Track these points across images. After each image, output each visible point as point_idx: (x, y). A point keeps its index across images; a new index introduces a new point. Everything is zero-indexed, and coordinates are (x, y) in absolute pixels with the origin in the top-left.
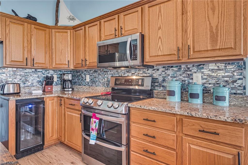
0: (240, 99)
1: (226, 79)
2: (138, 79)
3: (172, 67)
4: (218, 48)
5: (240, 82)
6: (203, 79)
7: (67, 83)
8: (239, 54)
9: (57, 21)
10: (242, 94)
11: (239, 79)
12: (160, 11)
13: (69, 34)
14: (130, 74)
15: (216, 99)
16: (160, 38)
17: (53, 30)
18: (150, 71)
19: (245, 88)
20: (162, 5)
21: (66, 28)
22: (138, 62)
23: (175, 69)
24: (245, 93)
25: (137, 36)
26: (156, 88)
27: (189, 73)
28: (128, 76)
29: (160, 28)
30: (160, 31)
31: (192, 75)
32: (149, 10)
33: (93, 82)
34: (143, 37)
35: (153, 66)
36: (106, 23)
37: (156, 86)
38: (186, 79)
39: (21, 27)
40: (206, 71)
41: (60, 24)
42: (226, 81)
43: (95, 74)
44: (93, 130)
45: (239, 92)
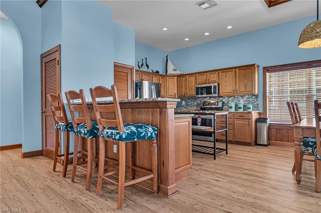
0: (257, 109)
1: (252, 101)
2: (216, 102)
3: (231, 97)
4: (247, 91)
5: (256, 102)
6: (244, 102)
8: (253, 93)
9: (167, 72)
11: (257, 101)
12: (226, 75)
13: (175, 79)
14: (210, 100)
15: (248, 109)
16: (226, 85)
17: (167, 77)
18: (221, 99)
19: (258, 105)
20: (227, 73)
21: (173, 76)
22: (217, 95)
23: (233, 98)
24: (258, 106)
25: (216, 84)
26: (224, 106)
27: (239, 99)
28: (209, 101)
29: (226, 82)
30: (226, 83)
31: (239, 100)
32: (221, 74)
33: (187, 105)
34: (219, 84)
35: (223, 97)
36: (199, 76)
37: (225, 105)
38: (237, 102)
40: (245, 99)
42: (252, 102)
43: (189, 101)
44: (199, 122)
45: (256, 106)
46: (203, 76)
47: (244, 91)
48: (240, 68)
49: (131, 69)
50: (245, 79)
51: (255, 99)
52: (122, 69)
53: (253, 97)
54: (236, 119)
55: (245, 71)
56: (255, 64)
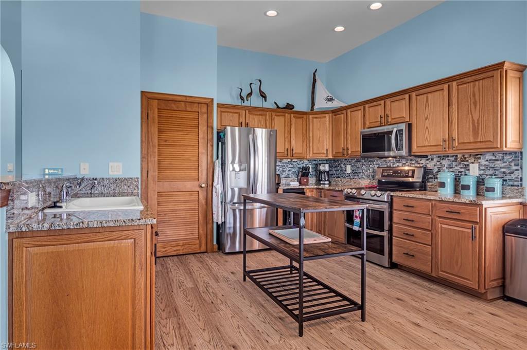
0: (515, 191)
1: (503, 170)
2: (409, 170)
3: (448, 156)
4: (479, 140)
5: (516, 173)
6: (480, 170)
7: (323, 175)
8: (495, 146)
9: (313, 104)
10: (518, 186)
11: (516, 170)
12: (427, 101)
13: (327, 119)
14: (400, 165)
15: (486, 191)
16: (427, 128)
17: (310, 116)
18: (423, 161)
19: (521, 180)
20: (429, 95)
21: (324, 112)
22: (404, 152)
23: (452, 159)
24: (521, 185)
25: (403, 127)
26: (430, 180)
27: (466, 163)
28: (398, 166)
29: (427, 118)
30: (427, 121)
31: (468, 165)
32: (416, 99)
33: (355, 173)
34: (410, 127)
35: (427, 156)
36: (371, 109)
37: (431, 178)
38: (462, 170)
39: (282, 119)
40: (483, 162)
41: (316, 107)
42: (504, 172)
43: (358, 164)
44: (356, 217)
45: (516, 183)
46: (377, 108)
47: (472, 141)
48: (461, 78)
49: (207, 104)
50: (475, 108)
51: (513, 164)
52: (186, 106)
53: (507, 157)
54: (440, 217)
55: (474, 87)
56: (502, 64)
